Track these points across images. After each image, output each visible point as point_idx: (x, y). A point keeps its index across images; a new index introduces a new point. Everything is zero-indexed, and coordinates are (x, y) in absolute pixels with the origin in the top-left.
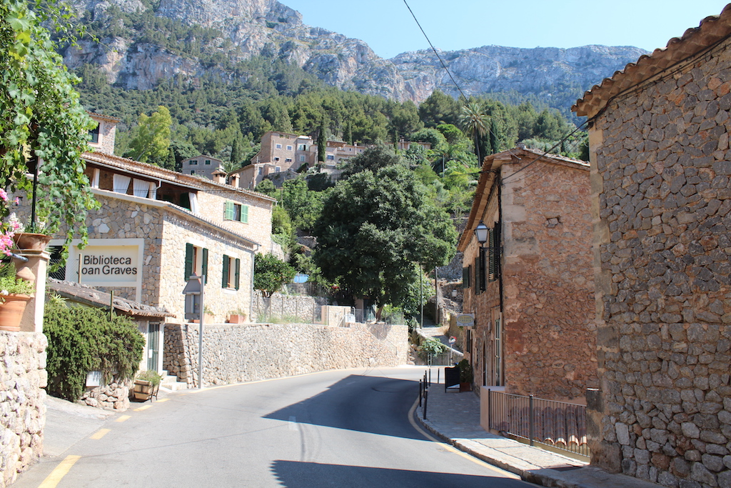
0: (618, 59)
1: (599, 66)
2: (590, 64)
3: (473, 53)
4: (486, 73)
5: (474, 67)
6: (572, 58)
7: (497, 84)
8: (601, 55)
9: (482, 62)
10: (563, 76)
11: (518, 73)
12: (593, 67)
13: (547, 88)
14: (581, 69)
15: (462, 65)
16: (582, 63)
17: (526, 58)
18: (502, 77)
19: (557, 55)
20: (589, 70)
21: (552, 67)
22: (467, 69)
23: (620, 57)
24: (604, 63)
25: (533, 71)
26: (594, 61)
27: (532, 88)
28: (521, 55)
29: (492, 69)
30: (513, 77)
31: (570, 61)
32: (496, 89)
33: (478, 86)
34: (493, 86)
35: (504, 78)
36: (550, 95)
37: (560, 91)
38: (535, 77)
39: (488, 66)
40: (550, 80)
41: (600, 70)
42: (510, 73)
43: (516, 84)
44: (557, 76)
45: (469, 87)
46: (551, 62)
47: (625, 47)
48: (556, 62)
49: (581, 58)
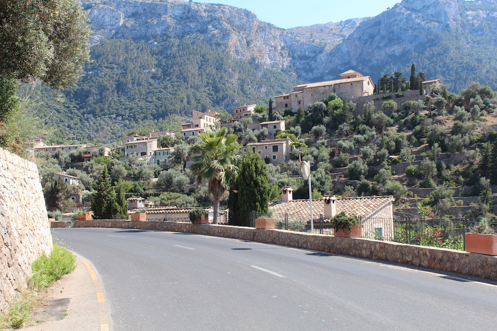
0: (208, 16)
1: (194, 21)
2: (189, 18)
3: (102, 6)
4: (112, 22)
5: (103, 17)
6: (178, 12)
7: (120, 31)
8: (197, 12)
9: (109, 13)
10: (168, 28)
11: (136, 23)
12: (190, 22)
13: (155, 37)
14: (182, 23)
15: (93, 16)
16: (185, 17)
17: (144, 10)
18: (124, 26)
19: (166, 10)
20: (187, 23)
21: (160, 20)
22: (97, 19)
23: (211, 14)
24: (198, 18)
25: (147, 22)
26: (192, 16)
27: (146, 36)
28: (141, 7)
29: (117, 19)
30: (132, 26)
31: (176, 14)
32: (119, 36)
33: (105, 33)
34: (117, 33)
35: (125, 27)
36: (156, 43)
37: (164, 40)
38: (148, 27)
39: (113, 17)
40: (159, 31)
41: (195, 24)
42: (131, 23)
43: (134, 32)
44: (163, 28)
45: (97, 34)
46: (160, 15)
47: (218, 5)
48: (164, 16)
49: (184, 13)
